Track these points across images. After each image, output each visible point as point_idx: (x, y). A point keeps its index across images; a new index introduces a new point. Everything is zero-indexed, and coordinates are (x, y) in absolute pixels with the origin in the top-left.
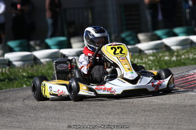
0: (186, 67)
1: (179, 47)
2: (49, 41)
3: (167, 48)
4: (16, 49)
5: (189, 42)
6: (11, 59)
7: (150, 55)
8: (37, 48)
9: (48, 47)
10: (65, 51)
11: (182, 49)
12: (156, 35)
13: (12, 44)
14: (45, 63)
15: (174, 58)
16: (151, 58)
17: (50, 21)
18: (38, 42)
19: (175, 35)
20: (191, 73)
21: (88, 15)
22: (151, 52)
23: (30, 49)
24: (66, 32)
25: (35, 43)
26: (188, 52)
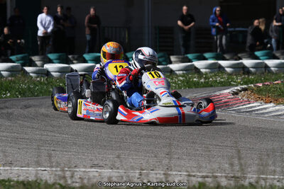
0: (213, 88)
1: (207, 70)
2: (86, 56)
3: (197, 70)
4: (55, 61)
5: (218, 66)
6: (50, 70)
7: (180, 76)
8: (74, 62)
9: (85, 61)
11: (210, 73)
12: (187, 57)
13: (51, 56)
15: (202, 80)
16: (181, 78)
17: (88, 37)
18: (76, 56)
19: (205, 59)
20: (218, 93)
21: (125, 35)
22: (181, 72)
23: (69, 62)
25: (73, 58)
26: (215, 75)
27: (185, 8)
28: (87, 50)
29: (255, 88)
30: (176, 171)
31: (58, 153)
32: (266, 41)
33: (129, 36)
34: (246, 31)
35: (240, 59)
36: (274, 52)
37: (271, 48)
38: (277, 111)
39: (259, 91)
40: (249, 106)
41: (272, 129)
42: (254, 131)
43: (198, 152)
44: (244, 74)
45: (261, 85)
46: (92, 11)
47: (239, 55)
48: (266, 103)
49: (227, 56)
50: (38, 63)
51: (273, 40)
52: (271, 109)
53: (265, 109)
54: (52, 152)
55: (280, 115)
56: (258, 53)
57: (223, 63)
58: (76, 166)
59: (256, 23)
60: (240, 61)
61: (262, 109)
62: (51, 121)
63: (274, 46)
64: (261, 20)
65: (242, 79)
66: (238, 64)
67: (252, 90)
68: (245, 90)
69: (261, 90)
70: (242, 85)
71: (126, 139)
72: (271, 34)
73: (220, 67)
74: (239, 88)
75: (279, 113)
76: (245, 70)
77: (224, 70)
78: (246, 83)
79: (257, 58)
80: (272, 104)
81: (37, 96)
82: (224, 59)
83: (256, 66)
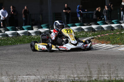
1: (76, 31)
2: (24, 27)
4: (10, 30)
5: (81, 29)
6: (8, 34)
8: (19, 30)
9: (23, 29)
10: (30, 31)
11: (78, 32)
12: (68, 25)
13: (8, 28)
14: (21, 36)
18: (19, 27)
19: (76, 26)
21: (40, 17)
23: (16, 30)
24: (31, 23)
25: (18, 28)
26: (80, 33)
27: (66, 5)
28: (24, 24)
29: (97, 38)
30: (63, 75)
31: (12, 70)
32: (101, 17)
33: (42, 17)
34: (93, 13)
35: (91, 25)
36: (106, 21)
37: (104, 20)
38: (107, 47)
39: (99, 39)
40: (95, 45)
41: (105, 55)
42: (97, 56)
43: (73, 67)
44: (92, 31)
45: (100, 36)
46: (26, 8)
47: (90, 24)
48: (102, 44)
49: (85, 24)
50: (3, 31)
51: (105, 16)
52: (104, 46)
53: (102, 46)
54: (9, 70)
55: (108, 49)
56: (98, 22)
57: (83, 27)
58: (19, 75)
59: (97, 9)
60: (91, 26)
61: (100, 47)
62: (9, 56)
63: (105, 19)
64: (99, 8)
65: (92, 34)
66: (90, 27)
67: (96, 38)
68: (93, 38)
69: (100, 38)
70: (92, 36)
71: (42, 63)
72: (104, 13)
73: (82, 29)
74: (90, 38)
75: (108, 48)
76: (93, 30)
77: (84, 30)
78: (93, 35)
79: (98, 24)
80: (105, 44)
81: (3, 45)
82: (84, 26)
83: (97, 28)
